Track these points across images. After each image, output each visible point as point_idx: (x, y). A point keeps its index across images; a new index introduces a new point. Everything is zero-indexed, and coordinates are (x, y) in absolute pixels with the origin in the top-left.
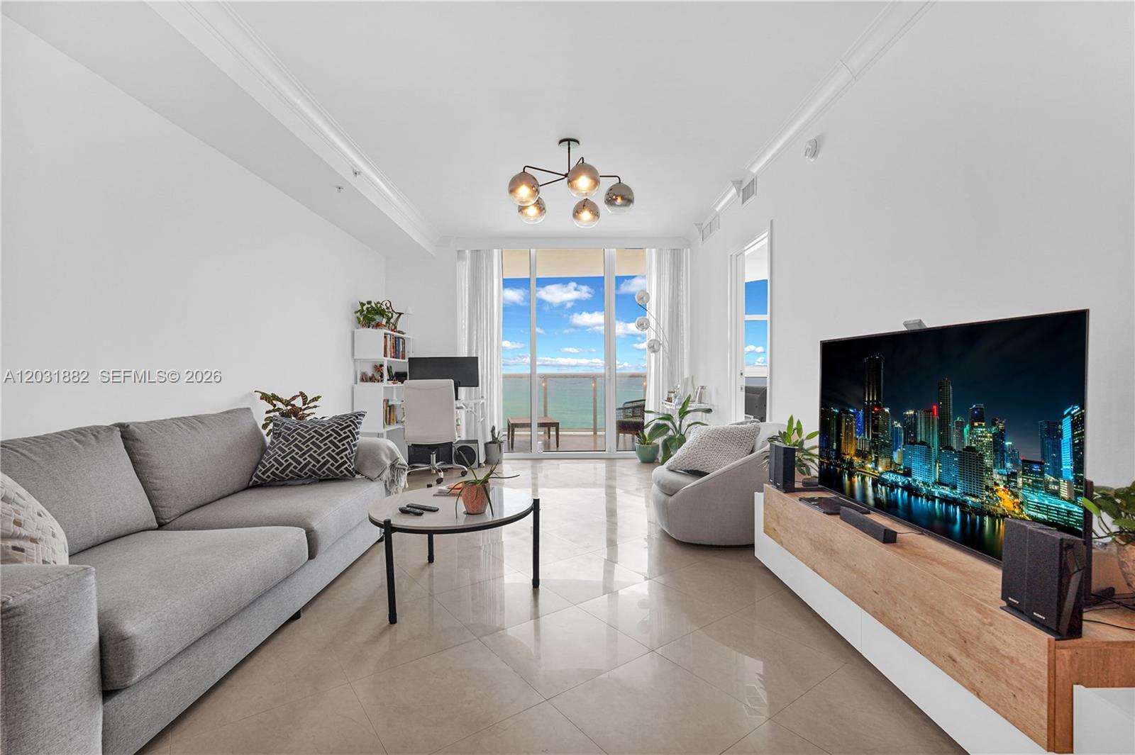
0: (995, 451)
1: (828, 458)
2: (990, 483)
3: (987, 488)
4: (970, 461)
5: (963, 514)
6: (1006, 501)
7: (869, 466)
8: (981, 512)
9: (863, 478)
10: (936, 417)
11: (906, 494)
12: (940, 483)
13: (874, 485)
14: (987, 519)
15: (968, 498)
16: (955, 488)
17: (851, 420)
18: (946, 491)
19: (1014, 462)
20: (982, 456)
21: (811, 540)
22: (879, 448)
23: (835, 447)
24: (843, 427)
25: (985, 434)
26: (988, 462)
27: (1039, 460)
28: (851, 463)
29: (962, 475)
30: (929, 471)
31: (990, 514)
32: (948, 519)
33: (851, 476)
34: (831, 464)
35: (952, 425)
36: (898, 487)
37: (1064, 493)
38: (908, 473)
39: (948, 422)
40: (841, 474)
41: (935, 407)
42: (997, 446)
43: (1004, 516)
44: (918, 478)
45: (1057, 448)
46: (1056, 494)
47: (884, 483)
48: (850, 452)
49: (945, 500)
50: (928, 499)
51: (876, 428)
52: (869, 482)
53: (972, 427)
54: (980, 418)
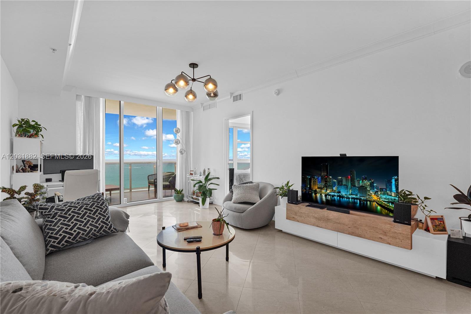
0: (371, 186)
1: (305, 189)
2: (369, 194)
3: (368, 195)
4: (363, 189)
5: (360, 201)
6: (375, 198)
7: (324, 191)
8: (367, 201)
9: (321, 194)
10: (350, 179)
11: (338, 198)
12: (351, 194)
13: (326, 196)
14: (368, 202)
15: (362, 198)
16: (357, 195)
17: (316, 179)
18: (354, 196)
19: (377, 189)
20: (366, 188)
21: (316, 218)
22: (327, 186)
23: (308, 186)
24: (312, 181)
25: (367, 183)
26: (368, 189)
27: (385, 188)
28: (316, 191)
29: (359, 192)
30: (347, 192)
31: (369, 201)
32: (355, 203)
33: (315, 194)
34: (307, 191)
35: (356, 181)
36: (335, 196)
37: (393, 195)
38: (339, 192)
39: (354, 180)
40: (311, 194)
41: (349, 176)
42: (372, 186)
43: (374, 201)
44: (343, 193)
45: (391, 185)
46: (391, 195)
47: (329, 195)
48: (315, 188)
49: (354, 199)
50: (347, 198)
51: (326, 181)
52: (323, 195)
53: (363, 181)
54: (365, 179)
